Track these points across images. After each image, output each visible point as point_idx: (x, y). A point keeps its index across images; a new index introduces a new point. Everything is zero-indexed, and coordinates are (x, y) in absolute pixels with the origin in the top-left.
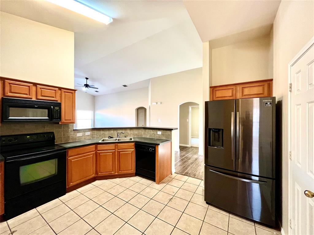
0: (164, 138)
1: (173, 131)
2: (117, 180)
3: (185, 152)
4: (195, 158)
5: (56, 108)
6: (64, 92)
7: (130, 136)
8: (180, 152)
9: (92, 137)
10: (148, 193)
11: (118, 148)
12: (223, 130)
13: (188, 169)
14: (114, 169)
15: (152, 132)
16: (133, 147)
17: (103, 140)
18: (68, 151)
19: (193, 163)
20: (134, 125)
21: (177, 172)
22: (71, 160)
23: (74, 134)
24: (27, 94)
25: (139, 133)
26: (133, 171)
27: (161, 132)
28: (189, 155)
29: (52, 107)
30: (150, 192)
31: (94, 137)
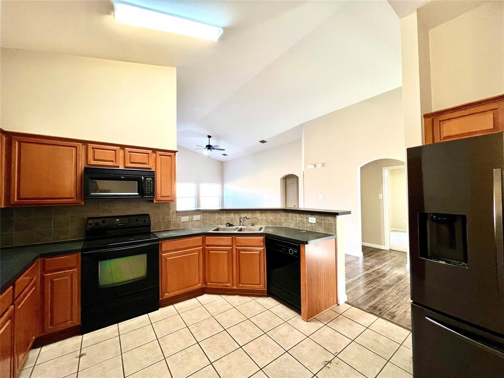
0: (322, 231)
1: (338, 217)
2: (236, 299)
3: (374, 261)
4: (397, 275)
5: (147, 179)
6: (160, 155)
7: (261, 225)
8: (364, 258)
9: (203, 223)
10: (282, 336)
11: (237, 244)
12: (464, 218)
13: (377, 299)
14: (231, 279)
15: (298, 217)
16: (262, 244)
17: (217, 230)
18: (161, 243)
19: (392, 286)
20: (279, 205)
21: (351, 302)
22: (165, 258)
23: (177, 218)
24: (112, 161)
25: (276, 219)
26: (262, 286)
27: (315, 219)
28: (385, 267)
29: (143, 178)
30: (287, 336)
31: (206, 223)
